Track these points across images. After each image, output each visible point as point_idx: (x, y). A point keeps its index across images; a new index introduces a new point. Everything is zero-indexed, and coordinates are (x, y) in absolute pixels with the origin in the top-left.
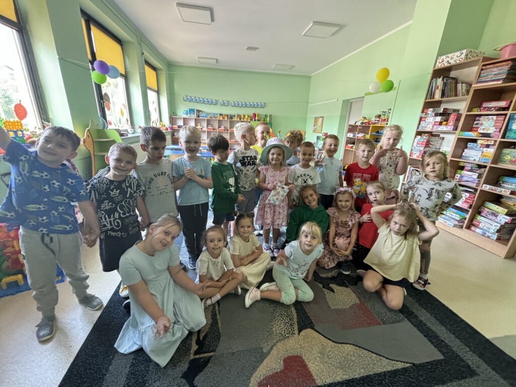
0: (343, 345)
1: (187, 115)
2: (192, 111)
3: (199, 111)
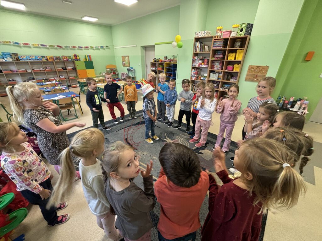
1: (3, 59)
2: (8, 54)
3: (16, 55)
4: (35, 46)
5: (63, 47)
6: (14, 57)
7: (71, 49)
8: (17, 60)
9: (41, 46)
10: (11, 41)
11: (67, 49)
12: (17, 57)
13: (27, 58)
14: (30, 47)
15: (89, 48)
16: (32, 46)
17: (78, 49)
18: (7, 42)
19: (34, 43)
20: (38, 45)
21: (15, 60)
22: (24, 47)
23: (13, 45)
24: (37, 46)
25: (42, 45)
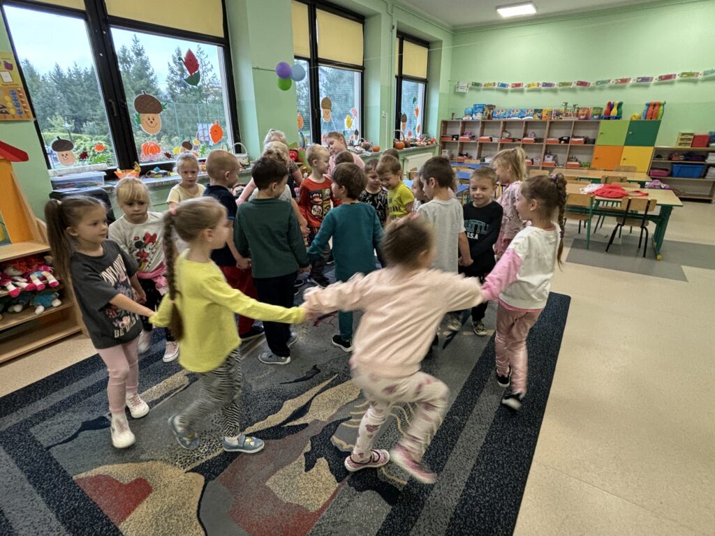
0: (199, 526)
1: (472, 116)
2: (480, 108)
3: (491, 107)
4: (532, 88)
5: (592, 83)
6: (486, 113)
7: (612, 88)
8: (489, 117)
9: (543, 86)
10: (497, 83)
11: (601, 89)
12: (492, 111)
13: (505, 114)
14: (522, 91)
15: (678, 78)
16: (526, 89)
17: (633, 86)
18: (489, 84)
19: (530, 82)
20: (538, 84)
21: (486, 117)
22: (512, 91)
23: (498, 90)
24: (536, 87)
25: (546, 85)
